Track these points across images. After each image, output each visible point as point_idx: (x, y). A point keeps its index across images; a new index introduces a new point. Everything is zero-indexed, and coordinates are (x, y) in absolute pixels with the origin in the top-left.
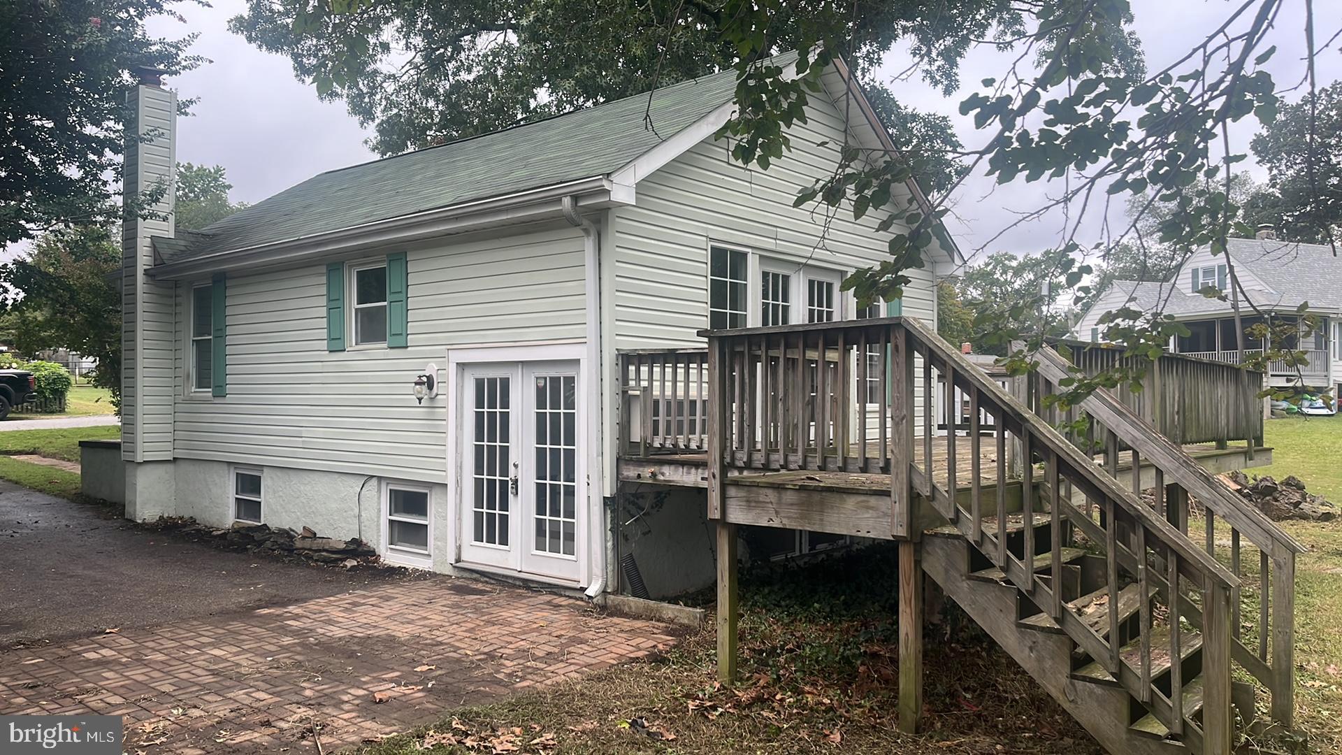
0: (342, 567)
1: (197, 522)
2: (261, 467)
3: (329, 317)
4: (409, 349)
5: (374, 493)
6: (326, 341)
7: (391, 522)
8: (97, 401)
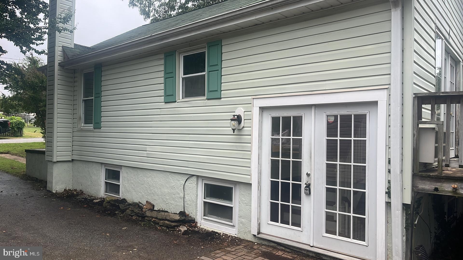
0: (178, 231)
1: (84, 193)
2: (121, 167)
3: (165, 83)
4: (222, 99)
5: (194, 185)
6: (163, 97)
7: (205, 203)
8: (35, 132)
